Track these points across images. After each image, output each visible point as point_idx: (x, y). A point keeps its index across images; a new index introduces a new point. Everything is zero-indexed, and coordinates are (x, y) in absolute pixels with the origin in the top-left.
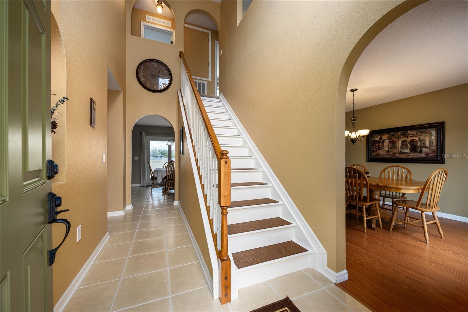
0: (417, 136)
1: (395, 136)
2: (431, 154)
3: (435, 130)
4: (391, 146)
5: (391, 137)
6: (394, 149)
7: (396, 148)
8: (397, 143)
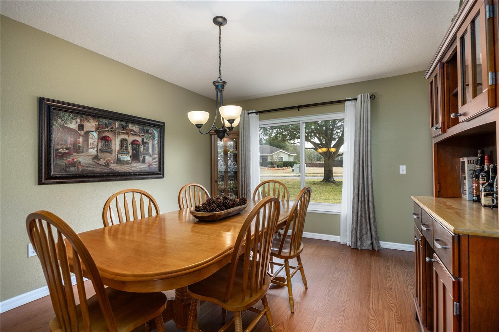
0: (139, 135)
1: (109, 128)
2: (154, 166)
3: (158, 132)
4: (102, 146)
5: (103, 128)
6: (108, 154)
7: (110, 152)
8: (113, 142)
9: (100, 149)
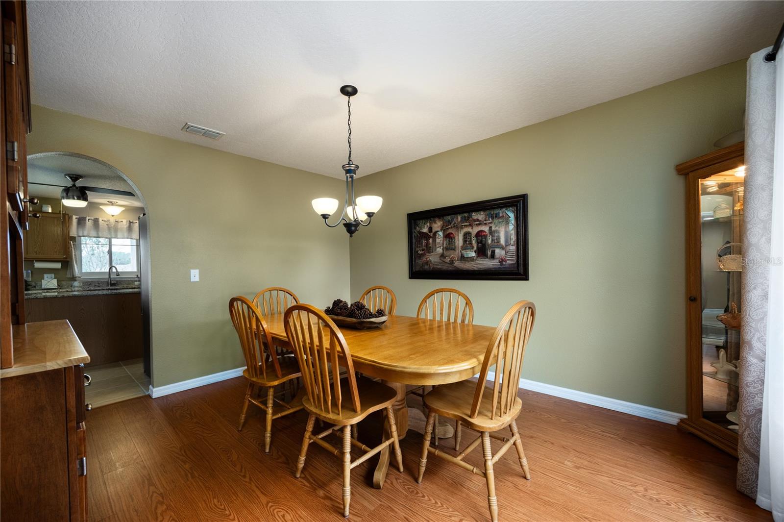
0: (486, 224)
1: (452, 224)
2: (508, 262)
3: (514, 212)
4: (446, 244)
5: (447, 226)
6: (452, 251)
7: (454, 249)
8: (456, 238)
9: (445, 247)
